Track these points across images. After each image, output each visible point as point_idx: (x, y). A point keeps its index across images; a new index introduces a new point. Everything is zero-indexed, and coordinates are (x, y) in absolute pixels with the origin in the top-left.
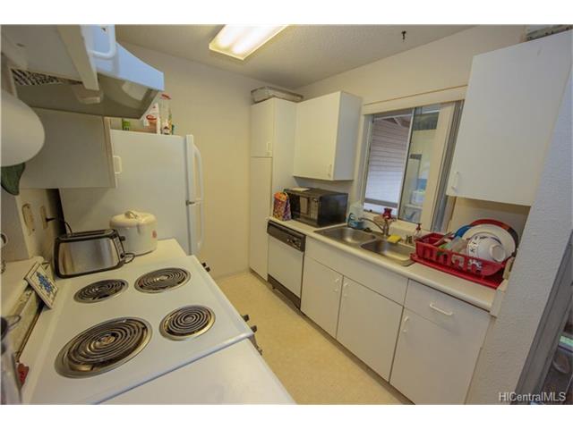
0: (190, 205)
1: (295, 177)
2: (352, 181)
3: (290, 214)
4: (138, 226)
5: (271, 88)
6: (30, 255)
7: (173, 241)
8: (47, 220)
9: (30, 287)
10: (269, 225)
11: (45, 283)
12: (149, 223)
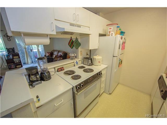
0: (114, 57)
4: (95, 59)
6: (79, 58)
7: (107, 66)
8: (87, 54)
9: (74, 62)
10: (160, 78)
11: (77, 63)
12: (98, 59)
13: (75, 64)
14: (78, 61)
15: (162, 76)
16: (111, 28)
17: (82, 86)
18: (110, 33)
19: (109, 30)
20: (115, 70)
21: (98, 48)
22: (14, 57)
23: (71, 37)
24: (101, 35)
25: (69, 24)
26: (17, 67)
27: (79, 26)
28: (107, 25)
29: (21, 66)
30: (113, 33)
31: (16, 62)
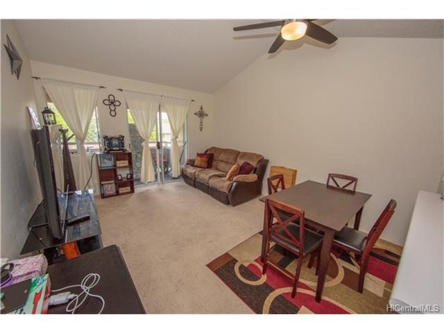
22: (118, 162)
26: (120, 192)
29: (128, 189)
31: (120, 178)
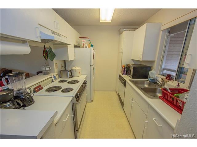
0: (91, 67)
1: (132, 60)
2: (154, 61)
3: (126, 73)
4: (75, 70)
5: (124, 28)
6: (55, 72)
7: (86, 75)
8: (62, 67)
9: (51, 77)
10: (119, 76)
11: (55, 77)
12: (78, 70)
13: (53, 79)
14: (55, 75)
15: (120, 75)
16: (84, 41)
17: (79, 94)
18: (84, 45)
19: (83, 43)
20: (93, 78)
21: (74, 59)
23: (45, 46)
24: (75, 46)
25: (51, 31)
27: (59, 35)
28: (80, 38)
30: (87, 45)
